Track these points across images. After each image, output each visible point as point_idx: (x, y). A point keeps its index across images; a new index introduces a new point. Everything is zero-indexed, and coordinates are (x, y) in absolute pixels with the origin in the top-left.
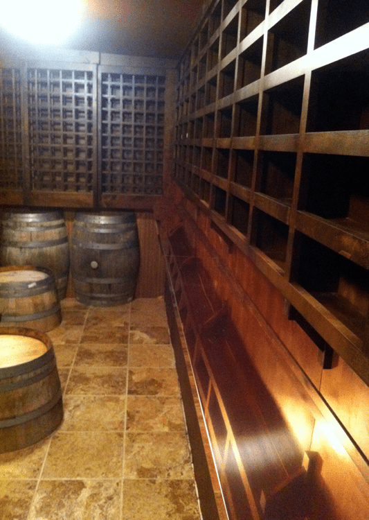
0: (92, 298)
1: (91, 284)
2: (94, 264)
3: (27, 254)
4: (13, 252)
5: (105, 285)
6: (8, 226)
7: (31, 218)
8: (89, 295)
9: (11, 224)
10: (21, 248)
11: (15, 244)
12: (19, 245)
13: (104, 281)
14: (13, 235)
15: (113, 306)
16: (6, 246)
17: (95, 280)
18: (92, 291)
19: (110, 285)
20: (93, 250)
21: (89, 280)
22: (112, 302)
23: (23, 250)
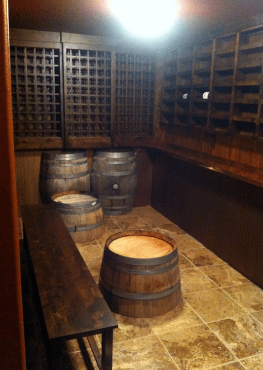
0: (112, 210)
1: (111, 201)
2: (116, 186)
3: (70, 183)
4: (60, 182)
5: (121, 200)
6: (53, 164)
7: (68, 157)
8: (110, 208)
9: (55, 162)
10: (65, 179)
11: (59, 177)
12: (64, 177)
13: (120, 198)
14: (59, 170)
15: (126, 214)
16: (54, 179)
17: (115, 198)
18: (112, 205)
19: (124, 200)
20: (113, 176)
21: (110, 198)
22: (125, 212)
23: (67, 180)
